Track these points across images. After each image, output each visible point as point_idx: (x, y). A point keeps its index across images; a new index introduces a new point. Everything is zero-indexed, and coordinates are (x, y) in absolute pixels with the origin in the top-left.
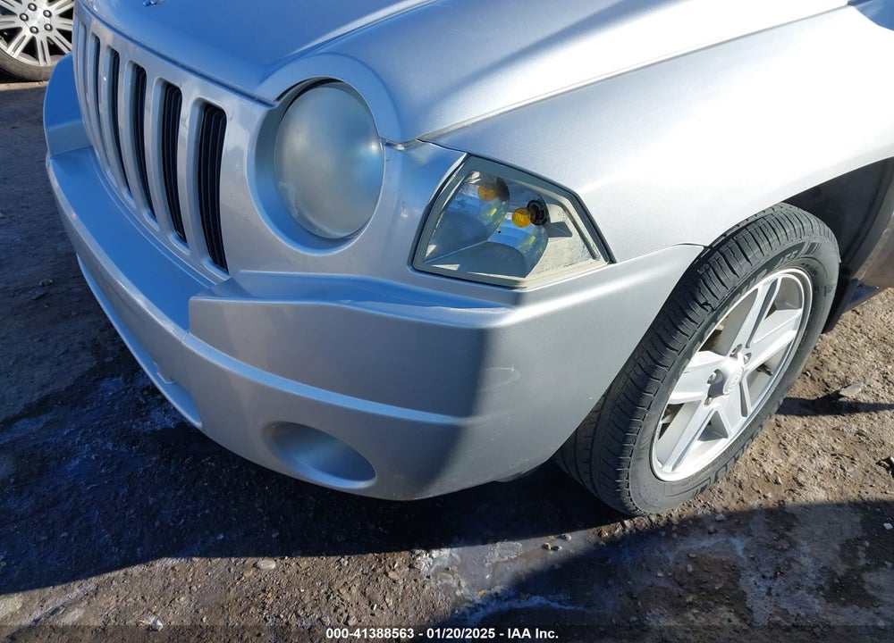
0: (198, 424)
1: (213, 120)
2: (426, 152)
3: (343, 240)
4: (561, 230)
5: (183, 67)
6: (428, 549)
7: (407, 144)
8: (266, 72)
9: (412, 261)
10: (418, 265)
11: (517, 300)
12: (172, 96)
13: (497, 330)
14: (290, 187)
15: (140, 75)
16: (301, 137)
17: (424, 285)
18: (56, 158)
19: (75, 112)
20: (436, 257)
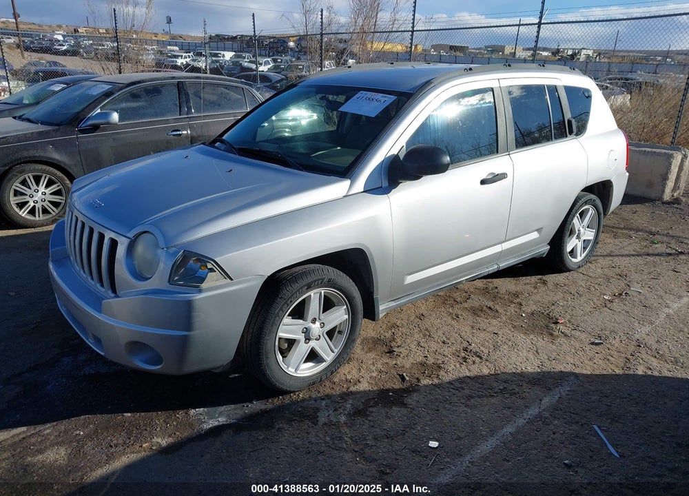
0: (103, 354)
1: (114, 244)
2: (172, 250)
3: (150, 278)
4: (211, 270)
5: (106, 228)
6: (195, 408)
7: (167, 248)
8: (131, 229)
9: (169, 282)
10: (171, 282)
11: (200, 291)
12: (102, 237)
13: (196, 300)
14: (135, 262)
15: (91, 230)
16: (140, 248)
17: (172, 288)
18: (53, 261)
19: (64, 243)
20: (178, 280)
